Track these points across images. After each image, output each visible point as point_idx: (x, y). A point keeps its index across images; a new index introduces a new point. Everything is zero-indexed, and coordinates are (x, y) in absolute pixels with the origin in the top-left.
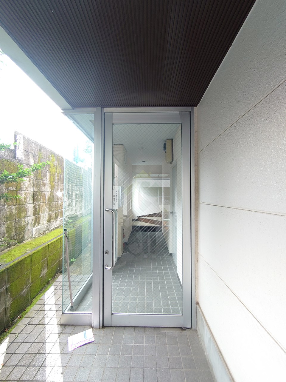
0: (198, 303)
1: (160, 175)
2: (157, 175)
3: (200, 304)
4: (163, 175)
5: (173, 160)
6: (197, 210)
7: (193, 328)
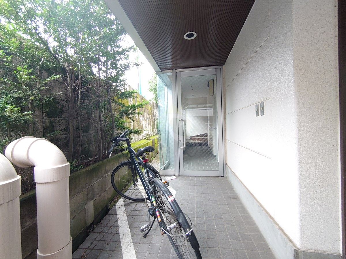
0: (227, 164)
1: (206, 105)
2: (203, 105)
3: (228, 164)
4: (208, 105)
5: (214, 93)
6: (225, 118)
7: (225, 176)
